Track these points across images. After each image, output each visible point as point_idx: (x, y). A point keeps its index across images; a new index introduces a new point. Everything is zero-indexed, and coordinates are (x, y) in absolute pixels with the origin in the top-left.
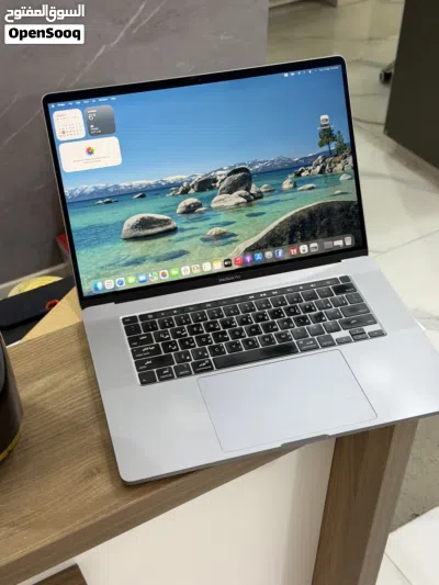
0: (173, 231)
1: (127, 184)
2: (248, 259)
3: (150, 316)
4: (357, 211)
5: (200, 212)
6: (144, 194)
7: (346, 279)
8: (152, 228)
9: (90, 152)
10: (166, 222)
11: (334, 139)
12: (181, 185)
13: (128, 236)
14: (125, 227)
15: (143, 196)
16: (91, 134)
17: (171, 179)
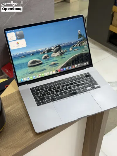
0: (42, 63)
1: (29, 52)
2: (62, 70)
3: (37, 87)
4: (89, 55)
5: (48, 58)
6: (33, 54)
7: (88, 73)
8: (36, 63)
9: (18, 44)
10: (40, 61)
11: (82, 36)
12: (43, 51)
13: (29, 66)
14: (29, 63)
15: (33, 55)
16: (18, 39)
17: (40, 50)
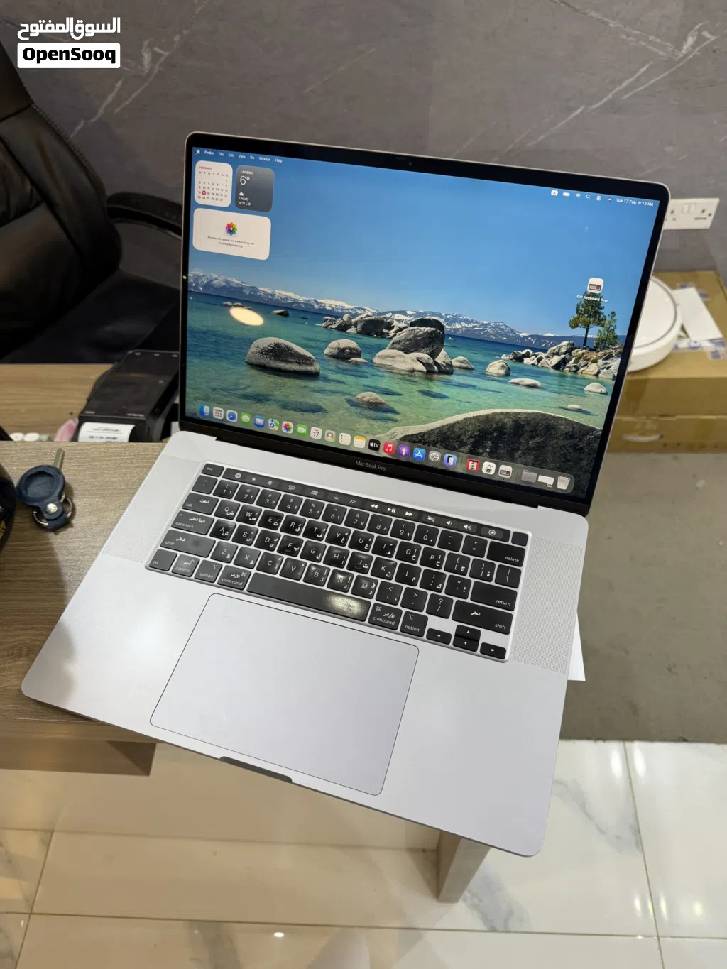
0: (314, 376)
1: (269, 291)
2: (404, 451)
3: (239, 476)
5: (356, 364)
6: (288, 312)
7: (522, 538)
8: (287, 362)
10: (307, 360)
11: (600, 322)
13: (254, 361)
14: (253, 349)
15: (284, 315)
17: (328, 303)
